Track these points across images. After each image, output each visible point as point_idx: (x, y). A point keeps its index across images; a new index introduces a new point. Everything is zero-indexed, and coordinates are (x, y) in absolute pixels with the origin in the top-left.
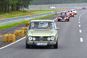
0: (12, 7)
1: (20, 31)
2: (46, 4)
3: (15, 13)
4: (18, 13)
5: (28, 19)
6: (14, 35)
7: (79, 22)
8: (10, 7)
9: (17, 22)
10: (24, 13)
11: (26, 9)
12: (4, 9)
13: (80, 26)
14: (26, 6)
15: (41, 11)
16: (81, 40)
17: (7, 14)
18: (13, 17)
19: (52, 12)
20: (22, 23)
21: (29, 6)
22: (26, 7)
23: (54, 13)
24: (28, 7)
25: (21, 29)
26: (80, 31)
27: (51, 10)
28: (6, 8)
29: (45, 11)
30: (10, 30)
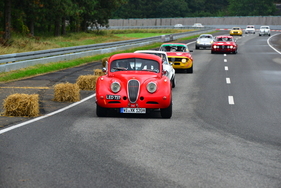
0: (71, 22)
1: (90, 77)
2: (148, 17)
3: (78, 35)
4: (85, 37)
5: (107, 50)
6: (76, 86)
7: (225, 61)
8: (67, 23)
9: (83, 57)
10: (98, 37)
11: (102, 28)
12: (53, 26)
13: (226, 68)
14: (103, 21)
15: (136, 32)
16: (231, 100)
17: (60, 38)
18: (74, 45)
19: (163, 35)
20: (93, 58)
21: (110, 21)
22: (102, 24)
23: (168, 39)
24: (107, 22)
25: (92, 74)
26: (228, 81)
27: (160, 32)
28: (57, 26)
29: (146, 32)
30: (67, 75)
